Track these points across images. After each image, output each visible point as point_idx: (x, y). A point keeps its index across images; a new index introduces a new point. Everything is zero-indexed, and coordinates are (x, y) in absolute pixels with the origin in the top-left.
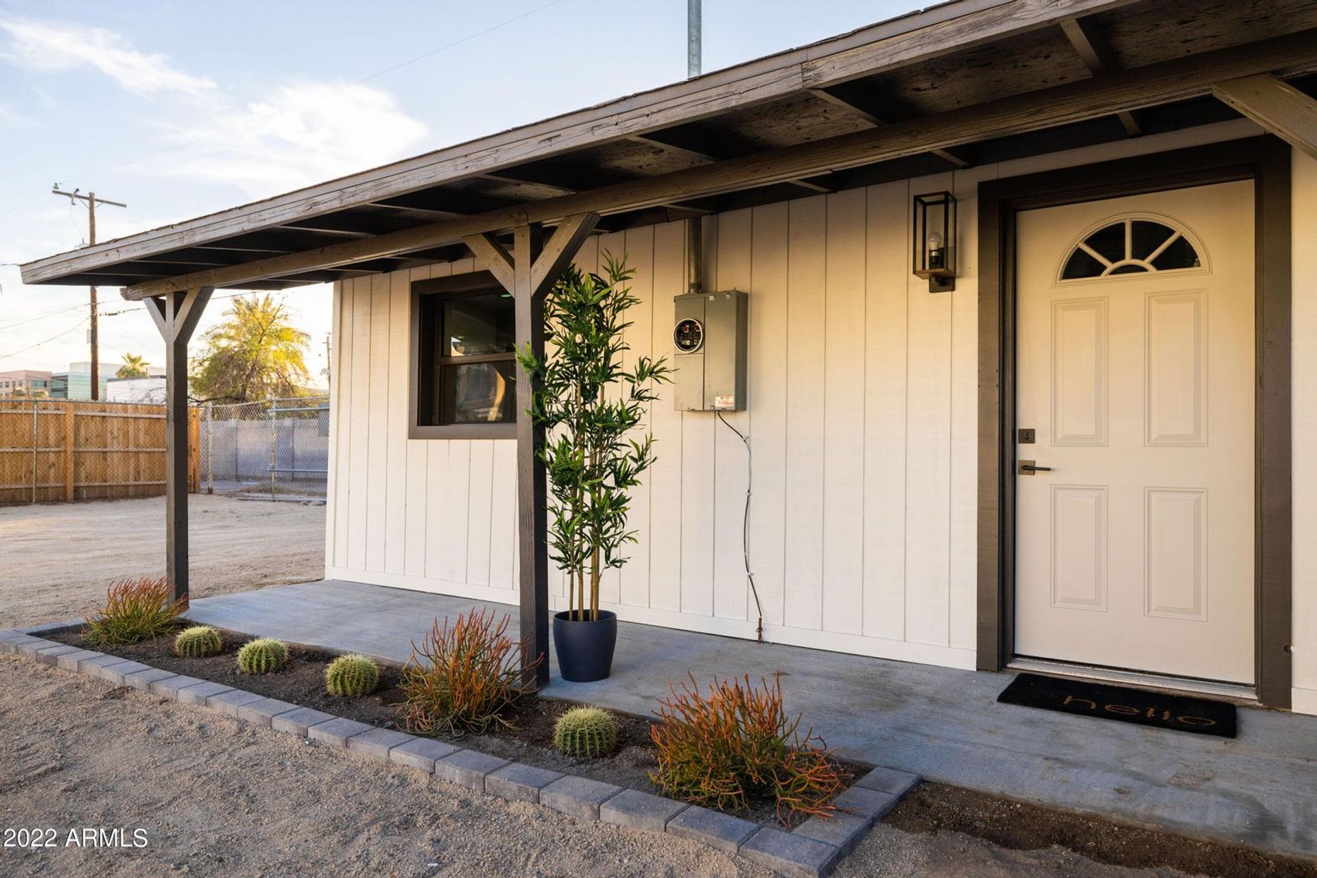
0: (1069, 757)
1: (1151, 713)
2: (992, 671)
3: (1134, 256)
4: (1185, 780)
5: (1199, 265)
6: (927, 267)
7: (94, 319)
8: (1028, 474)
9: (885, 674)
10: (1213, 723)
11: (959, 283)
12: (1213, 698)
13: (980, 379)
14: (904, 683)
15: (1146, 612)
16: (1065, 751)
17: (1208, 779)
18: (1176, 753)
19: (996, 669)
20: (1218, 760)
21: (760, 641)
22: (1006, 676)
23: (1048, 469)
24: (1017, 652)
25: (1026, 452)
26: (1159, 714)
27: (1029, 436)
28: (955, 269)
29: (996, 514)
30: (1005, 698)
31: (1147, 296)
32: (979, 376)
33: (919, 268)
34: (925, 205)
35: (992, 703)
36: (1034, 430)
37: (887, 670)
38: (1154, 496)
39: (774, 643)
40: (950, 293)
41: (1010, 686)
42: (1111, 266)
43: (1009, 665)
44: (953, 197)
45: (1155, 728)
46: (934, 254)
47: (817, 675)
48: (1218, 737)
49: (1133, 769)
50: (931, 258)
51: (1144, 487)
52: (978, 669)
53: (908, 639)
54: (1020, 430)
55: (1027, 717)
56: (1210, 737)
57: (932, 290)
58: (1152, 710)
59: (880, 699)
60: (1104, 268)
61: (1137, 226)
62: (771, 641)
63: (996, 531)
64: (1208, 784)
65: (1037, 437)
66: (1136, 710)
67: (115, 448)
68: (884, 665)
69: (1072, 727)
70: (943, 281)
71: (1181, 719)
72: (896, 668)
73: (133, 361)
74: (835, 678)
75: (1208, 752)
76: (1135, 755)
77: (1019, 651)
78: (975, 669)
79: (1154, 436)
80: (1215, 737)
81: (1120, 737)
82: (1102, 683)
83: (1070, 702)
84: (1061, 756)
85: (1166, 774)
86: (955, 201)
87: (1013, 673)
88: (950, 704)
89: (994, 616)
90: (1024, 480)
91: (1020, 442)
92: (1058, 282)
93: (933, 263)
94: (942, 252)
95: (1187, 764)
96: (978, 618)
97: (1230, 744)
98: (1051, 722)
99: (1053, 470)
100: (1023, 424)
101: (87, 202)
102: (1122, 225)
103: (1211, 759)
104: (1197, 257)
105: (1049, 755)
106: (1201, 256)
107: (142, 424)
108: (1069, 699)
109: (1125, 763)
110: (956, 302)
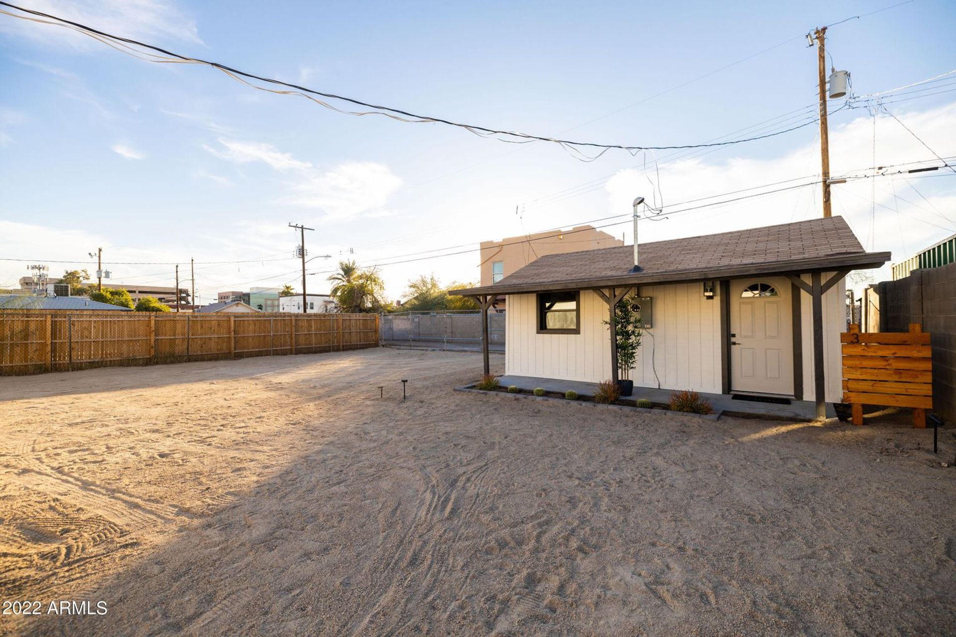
5: (778, 295)
7: (304, 276)
8: (734, 345)
11: (715, 298)
12: (784, 398)
15: (766, 379)
18: (777, 406)
19: (728, 394)
20: (787, 407)
21: (659, 388)
22: (730, 395)
23: (740, 344)
24: (732, 389)
25: (733, 340)
27: (734, 336)
28: (714, 294)
29: (726, 355)
30: (733, 398)
31: (764, 302)
32: (721, 321)
36: (735, 334)
38: (768, 351)
39: (662, 389)
40: (713, 300)
43: (731, 393)
45: (771, 403)
48: (786, 404)
49: (769, 409)
51: (765, 349)
53: (702, 387)
54: (731, 334)
57: (707, 299)
58: (770, 400)
61: (761, 285)
65: (736, 336)
66: (766, 400)
67: (354, 330)
70: (711, 297)
71: (777, 401)
73: (288, 288)
76: (768, 407)
78: (722, 394)
79: (767, 336)
80: (784, 406)
81: (764, 404)
82: (756, 396)
84: (752, 407)
85: (776, 409)
89: (726, 380)
90: (733, 347)
91: (732, 337)
92: (741, 297)
94: (711, 289)
95: (780, 408)
100: (733, 333)
101: (301, 229)
102: (757, 285)
104: (777, 293)
105: (749, 407)
107: (361, 322)
109: (766, 408)
110: (714, 302)
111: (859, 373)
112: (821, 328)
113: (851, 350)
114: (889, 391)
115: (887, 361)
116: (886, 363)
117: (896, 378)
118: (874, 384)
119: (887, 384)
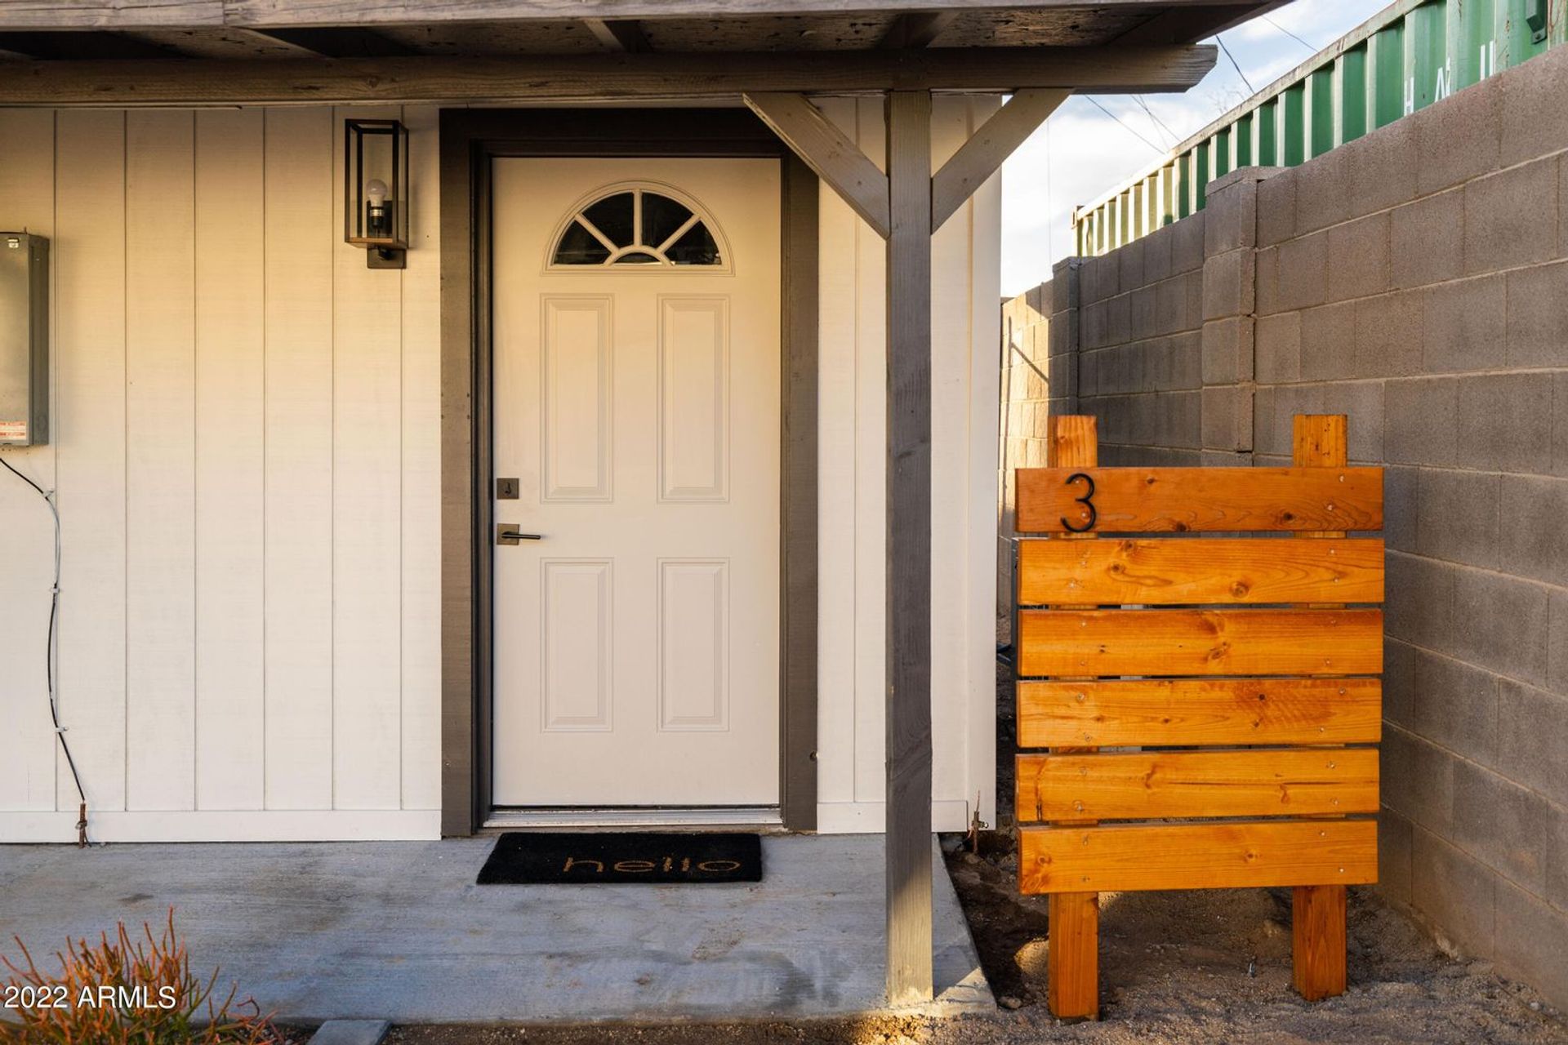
0: (578, 948)
1: (668, 864)
2: (464, 837)
3: (645, 242)
4: (712, 950)
5: (720, 263)
6: (364, 234)
8: (510, 544)
9: (307, 869)
10: (738, 865)
11: (411, 256)
12: (736, 830)
13: (444, 406)
14: (341, 879)
15: (660, 725)
16: (571, 940)
17: (735, 943)
18: (699, 915)
19: (469, 834)
20: (744, 915)
21: (85, 843)
22: (482, 841)
23: (538, 537)
24: (498, 801)
25: (506, 512)
26: (677, 864)
27: (510, 489)
28: (407, 236)
29: (467, 606)
30: (488, 876)
31: (660, 298)
32: (442, 402)
33: (354, 234)
34: (360, 132)
35: (469, 887)
36: (517, 480)
37: (311, 860)
38: (668, 568)
39: (107, 843)
40: (399, 270)
41: (492, 856)
42: (616, 252)
43: (487, 824)
44: (403, 127)
45: (674, 885)
46: (376, 213)
47: (198, 890)
48: (742, 884)
49: (654, 947)
50: (370, 219)
51: (657, 559)
52: (443, 837)
53: (337, 806)
54: (498, 480)
55: (520, 899)
56: (736, 884)
57: (372, 265)
58: (669, 860)
59: (308, 912)
60: (608, 253)
61: (649, 200)
62: (103, 840)
63: (467, 632)
64: (736, 948)
65: (523, 490)
66: (651, 865)
68: (303, 853)
69: (577, 904)
70: (390, 255)
71: (702, 866)
72: (322, 854)
74: (230, 889)
75: (733, 906)
76: (654, 928)
77: (499, 800)
78: (439, 838)
79: (668, 488)
80: (739, 883)
81: (634, 906)
82: (608, 831)
83: (572, 868)
84: (567, 949)
85: (689, 947)
86: (407, 132)
87: (491, 835)
88: (412, 901)
89: (465, 755)
90: (504, 553)
91: (498, 498)
92: (549, 267)
93: (375, 227)
94: (388, 207)
95: (711, 927)
96: (444, 762)
97: (756, 890)
98: (550, 902)
99: (545, 537)
100: (502, 472)
102: (630, 197)
103: (736, 916)
104: (718, 252)
105: (553, 950)
106: (723, 253)
108: (570, 863)
109: (643, 941)
110: (407, 284)
111: (1091, 708)
112: (925, 439)
113: (1063, 573)
114: (1211, 802)
115: (1211, 629)
116: (1204, 644)
117: (1240, 727)
118: (1155, 768)
119: (1213, 767)
